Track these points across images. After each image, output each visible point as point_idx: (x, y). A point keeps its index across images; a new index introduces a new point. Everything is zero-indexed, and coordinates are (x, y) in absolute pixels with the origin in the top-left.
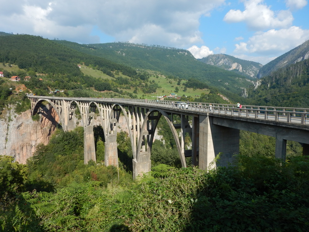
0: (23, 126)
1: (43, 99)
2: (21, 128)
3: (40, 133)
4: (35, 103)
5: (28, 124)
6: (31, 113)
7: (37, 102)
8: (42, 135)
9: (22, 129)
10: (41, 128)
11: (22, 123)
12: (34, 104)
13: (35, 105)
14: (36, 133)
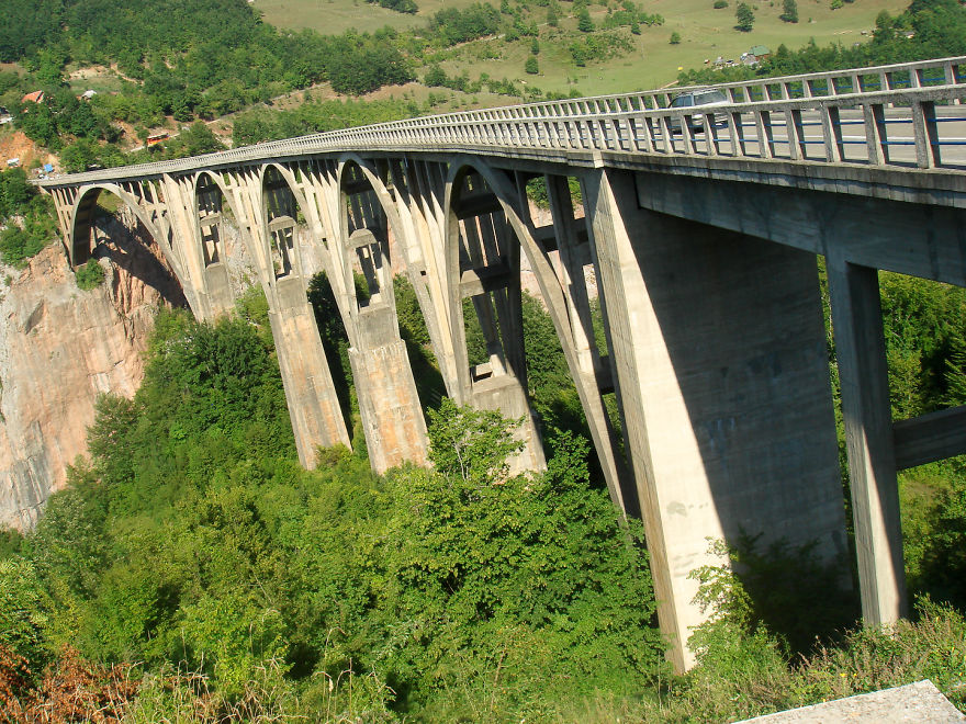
0: (46, 317)
1: (94, 186)
2: (43, 326)
3: (120, 337)
4: (72, 209)
5: (65, 307)
6: (67, 254)
7: (77, 202)
8: (128, 345)
9: (46, 329)
10: (121, 316)
11: (41, 306)
12: (67, 211)
13: (74, 216)
14: (105, 339)
